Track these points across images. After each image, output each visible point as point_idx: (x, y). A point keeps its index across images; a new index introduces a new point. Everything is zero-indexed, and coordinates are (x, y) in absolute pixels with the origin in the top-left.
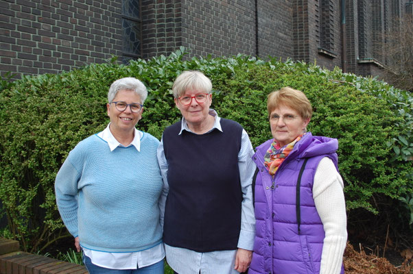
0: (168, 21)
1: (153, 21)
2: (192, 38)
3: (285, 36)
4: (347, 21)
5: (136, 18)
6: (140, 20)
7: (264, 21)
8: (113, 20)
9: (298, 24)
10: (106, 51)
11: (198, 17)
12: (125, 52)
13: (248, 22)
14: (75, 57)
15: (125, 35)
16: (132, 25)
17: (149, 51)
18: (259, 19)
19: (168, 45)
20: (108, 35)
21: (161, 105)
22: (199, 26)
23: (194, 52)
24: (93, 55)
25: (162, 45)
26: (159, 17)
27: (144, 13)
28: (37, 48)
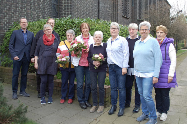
0: (67, 5)
1: (62, 5)
2: (75, 11)
3: (110, 10)
4: (134, 5)
5: (57, 4)
6: (58, 5)
7: (102, 5)
8: (49, 5)
9: (115, 6)
10: (47, 15)
11: (77, 4)
12: (53, 15)
13: (95, 6)
14: (37, 17)
15: (53, 10)
16: (55, 6)
17: (61, 15)
18: (100, 5)
19: (67, 13)
20: (47, 10)
21: (62, 32)
22: (78, 7)
23: (76, 16)
24: (42, 16)
25: (65, 13)
26: (64, 4)
27: (59, 3)
28: (25, 14)
